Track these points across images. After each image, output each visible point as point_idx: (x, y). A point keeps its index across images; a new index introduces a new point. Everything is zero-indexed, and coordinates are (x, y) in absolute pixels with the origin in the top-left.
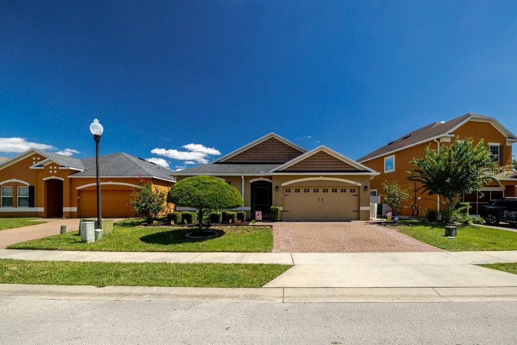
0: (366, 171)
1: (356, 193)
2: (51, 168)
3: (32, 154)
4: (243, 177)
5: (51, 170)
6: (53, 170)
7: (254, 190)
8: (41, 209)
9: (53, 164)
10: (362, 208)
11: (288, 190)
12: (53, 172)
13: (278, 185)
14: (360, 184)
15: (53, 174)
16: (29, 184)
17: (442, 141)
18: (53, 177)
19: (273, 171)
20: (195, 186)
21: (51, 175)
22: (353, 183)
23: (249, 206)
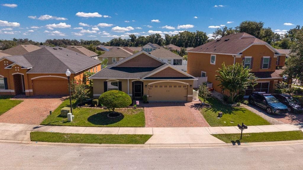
0: (192, 78)
1: (186, 88)
2: (16, 68)
3: (4, 59)
4: (128, 80)
5: (16, 69)
6: (17, 69)
7: (134, 85)
8: (13, 91)
9: (17, 66)
10: (189, 96)
11: (151, 86)
12: (17, 70)
13: (146, 84)
14: (188, 84)
15: (17, 71)
16: (3, 77)
17: (236, 57)
18: (18, 73)
19: (144, 78)
20: (113, 99)
21: (16, 72)
22: (185, 83)
23: (131, 94)
